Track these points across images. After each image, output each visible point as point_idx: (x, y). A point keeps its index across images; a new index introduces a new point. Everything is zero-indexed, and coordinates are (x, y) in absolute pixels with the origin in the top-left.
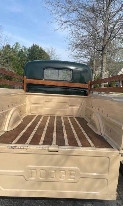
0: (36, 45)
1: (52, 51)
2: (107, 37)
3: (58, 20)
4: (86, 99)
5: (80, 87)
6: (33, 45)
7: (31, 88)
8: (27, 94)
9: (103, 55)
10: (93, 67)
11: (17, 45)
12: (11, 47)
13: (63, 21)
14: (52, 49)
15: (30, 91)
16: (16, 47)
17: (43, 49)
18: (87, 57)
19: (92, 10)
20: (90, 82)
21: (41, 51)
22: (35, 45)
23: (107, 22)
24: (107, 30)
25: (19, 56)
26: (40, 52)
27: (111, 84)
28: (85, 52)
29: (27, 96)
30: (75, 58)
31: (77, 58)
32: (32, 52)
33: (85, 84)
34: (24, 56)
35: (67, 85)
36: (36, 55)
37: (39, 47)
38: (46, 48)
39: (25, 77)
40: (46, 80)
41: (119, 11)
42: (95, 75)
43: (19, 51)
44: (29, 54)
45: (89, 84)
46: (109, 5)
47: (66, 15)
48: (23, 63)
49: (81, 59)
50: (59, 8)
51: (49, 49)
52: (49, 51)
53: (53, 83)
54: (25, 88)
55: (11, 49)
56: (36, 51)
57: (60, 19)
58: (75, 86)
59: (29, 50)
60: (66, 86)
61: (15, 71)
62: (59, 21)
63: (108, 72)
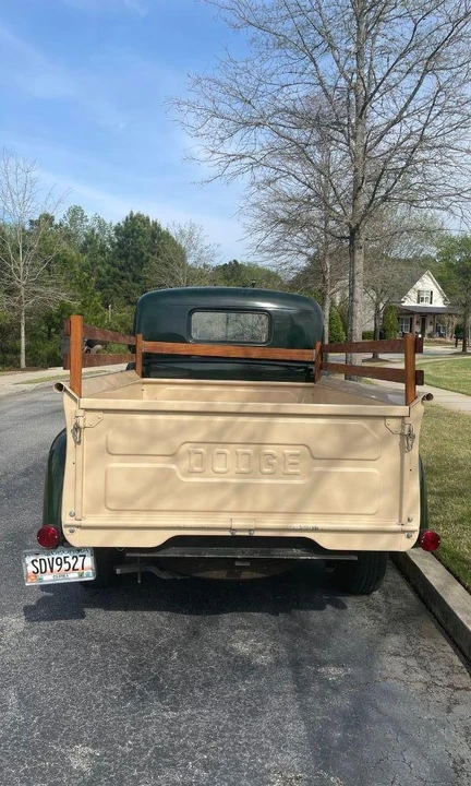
0: (139, 216)
1: (191, 234)
2: (364, 200)
3: (213, 152)
4: (311, 391)
5: (293, 359)
6: (132, 213)
7: (153, 366)
8: (144, 383)
9: (353, 251)
10: (324, 281)
11: (76, 213)
12: (57, 222)
13: (230, 156)
14: (193, 226)
15: (151, 374)
16: (73, 221)
17: (164, 227)
18: (304, 250)
19: (316, 122)
20: (319, 344)
21: (156, 235)
22: (135, 214)
23: (360, 157)
24: (363, 178)
25: (84, 250)
26: (154, 236)
27: (385, 331)
28: (299, 237)
29: (144, 387)
30: (266, 254)
31: (272, 254)
32: (128, 236)
33: (306, 351)
34: (102, 252)
35: (255, 353)
36: (141, 246)
37: (148, 219)
38: (171, 224)
39: (140, 336)
40: (197, 341)
41: (394, 123)
42: (333, 303)
43: (86, 235)
44: (118, 244)
45: (318, 349)
46: (364, 108)
47: (237, 136)
48: (98, 271)
49: (283, 258)
50: (217, 121)
51: (183, 228)
52: (181, 232)
53: (217, 351)
54: (139, 367)
55: (56, 227)
56: (140, 233)
57: (221, 150)
58: (280, 357)
59: (118, 230)
60: (253, 356)
61: (74, 298)
62: (216, 156)
63: (372, 293)
